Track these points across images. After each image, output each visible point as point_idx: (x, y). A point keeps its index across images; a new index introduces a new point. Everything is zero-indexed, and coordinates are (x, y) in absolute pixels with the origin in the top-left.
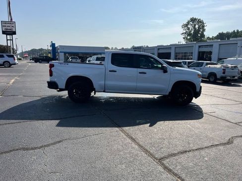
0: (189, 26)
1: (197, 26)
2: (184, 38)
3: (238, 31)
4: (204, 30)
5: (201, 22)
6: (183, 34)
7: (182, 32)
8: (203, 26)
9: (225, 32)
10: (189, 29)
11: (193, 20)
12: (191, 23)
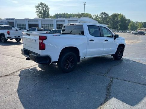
0: (40, 8)
1: (44, 8)
2: (37, 15)
3: (65, 13)
4: (49, 11)
5: (46, 6)
6: (36, 12)
7: (36, 11)
8: (48, 9)
9: (58, 14)
10: (39, 9)
11: (42, 4)
12: (41, 6)
